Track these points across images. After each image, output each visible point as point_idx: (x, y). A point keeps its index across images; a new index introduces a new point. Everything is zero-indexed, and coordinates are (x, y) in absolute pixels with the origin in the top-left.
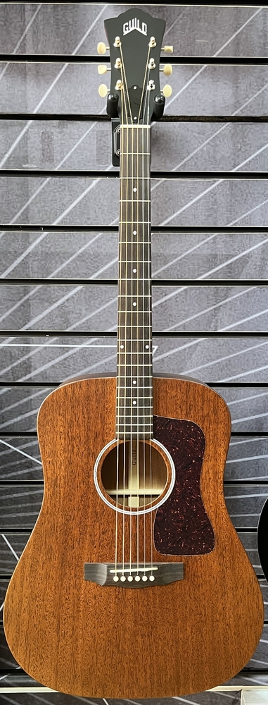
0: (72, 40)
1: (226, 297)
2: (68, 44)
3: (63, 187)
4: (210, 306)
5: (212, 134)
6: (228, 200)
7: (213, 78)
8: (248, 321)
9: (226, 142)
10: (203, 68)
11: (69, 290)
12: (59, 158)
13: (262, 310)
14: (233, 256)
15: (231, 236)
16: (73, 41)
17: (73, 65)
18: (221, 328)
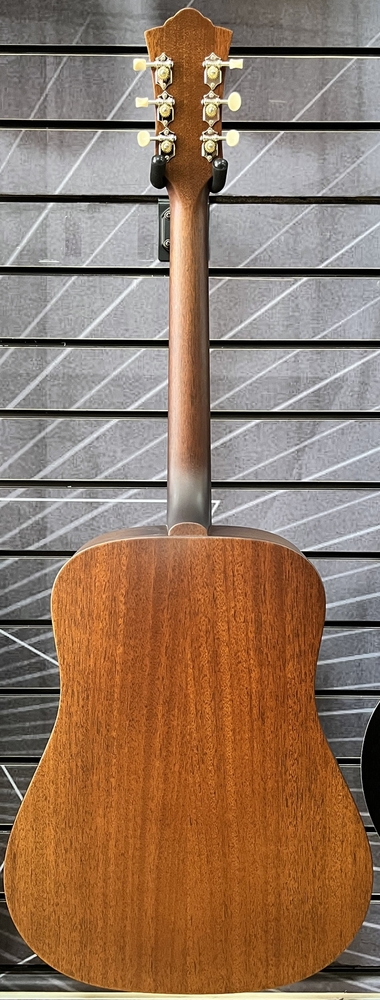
0: (107, 101)
1: (313, 434)
2: (102, 107)
3: (92, 289)
4: (292, 447)
5: (291, 220)
6: (314, 306)
7: (292, 148)
8: (344, 467)
9: (310, 229)
10: (279, 136)
11: (100, 425)
12: (88, 251)
13: (363, 452)
14: (322, 379)
15: (319, 353)
16: (109, 103)
17: (107, 133)
18: (307, 476)
